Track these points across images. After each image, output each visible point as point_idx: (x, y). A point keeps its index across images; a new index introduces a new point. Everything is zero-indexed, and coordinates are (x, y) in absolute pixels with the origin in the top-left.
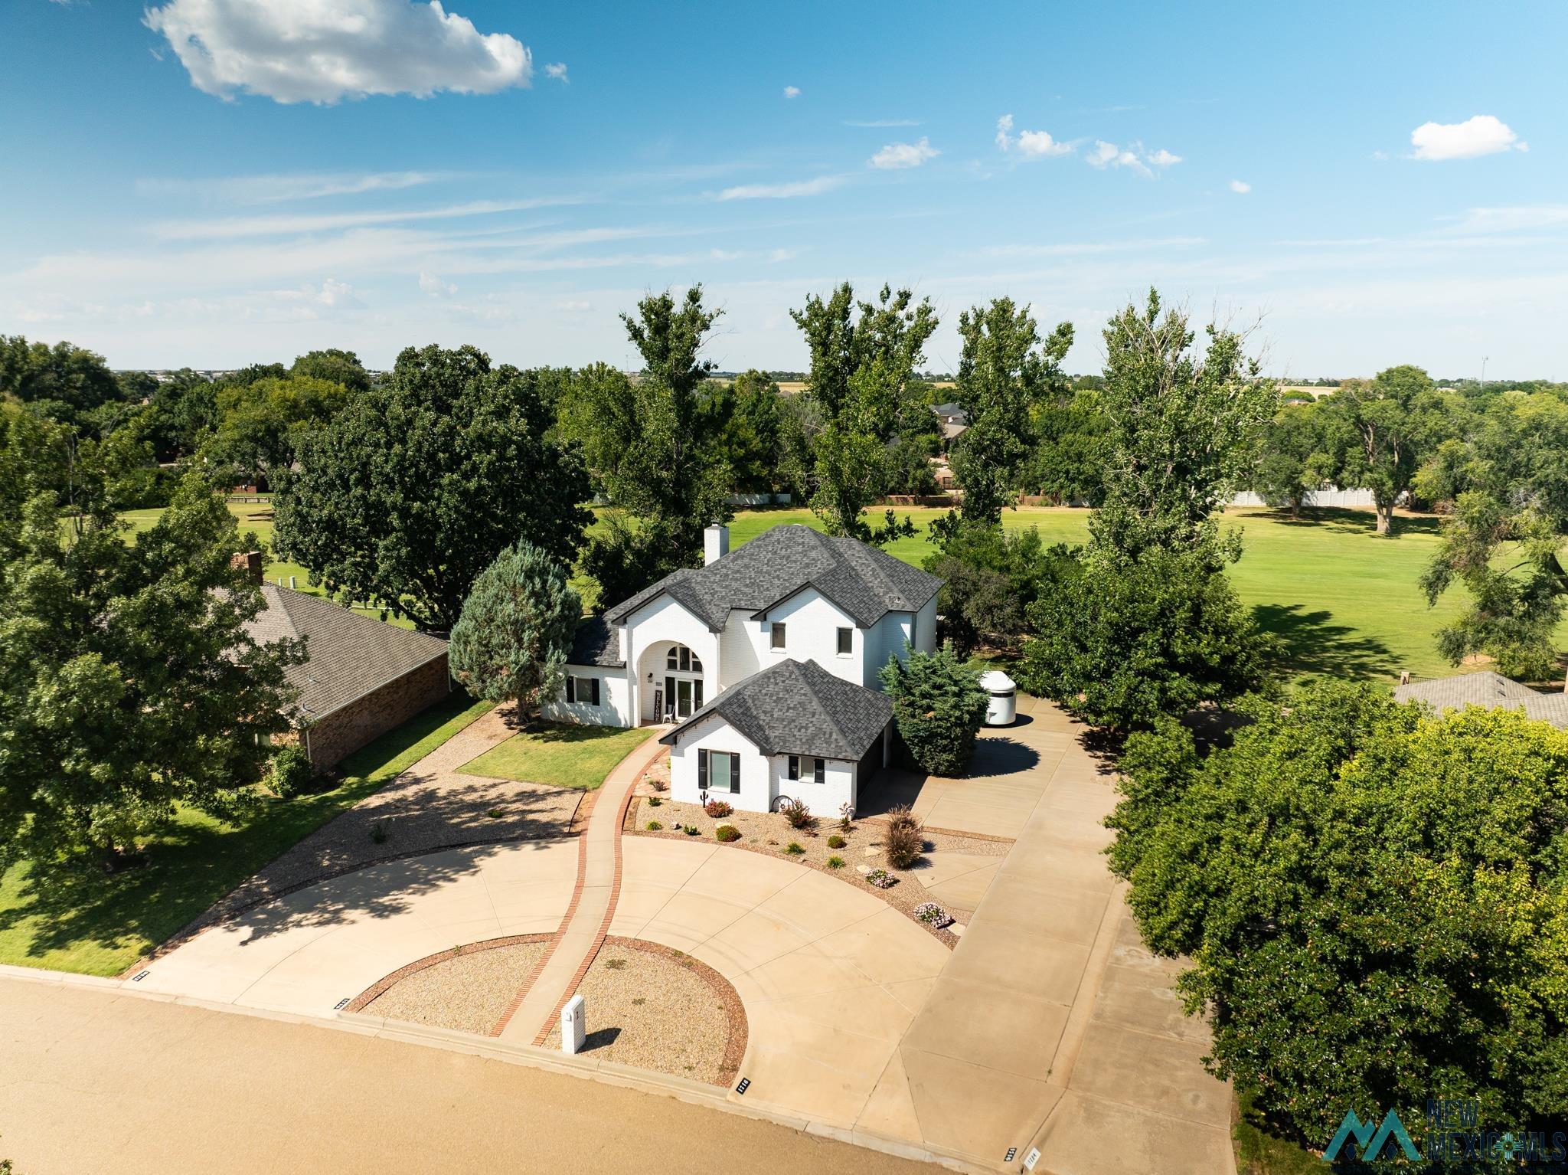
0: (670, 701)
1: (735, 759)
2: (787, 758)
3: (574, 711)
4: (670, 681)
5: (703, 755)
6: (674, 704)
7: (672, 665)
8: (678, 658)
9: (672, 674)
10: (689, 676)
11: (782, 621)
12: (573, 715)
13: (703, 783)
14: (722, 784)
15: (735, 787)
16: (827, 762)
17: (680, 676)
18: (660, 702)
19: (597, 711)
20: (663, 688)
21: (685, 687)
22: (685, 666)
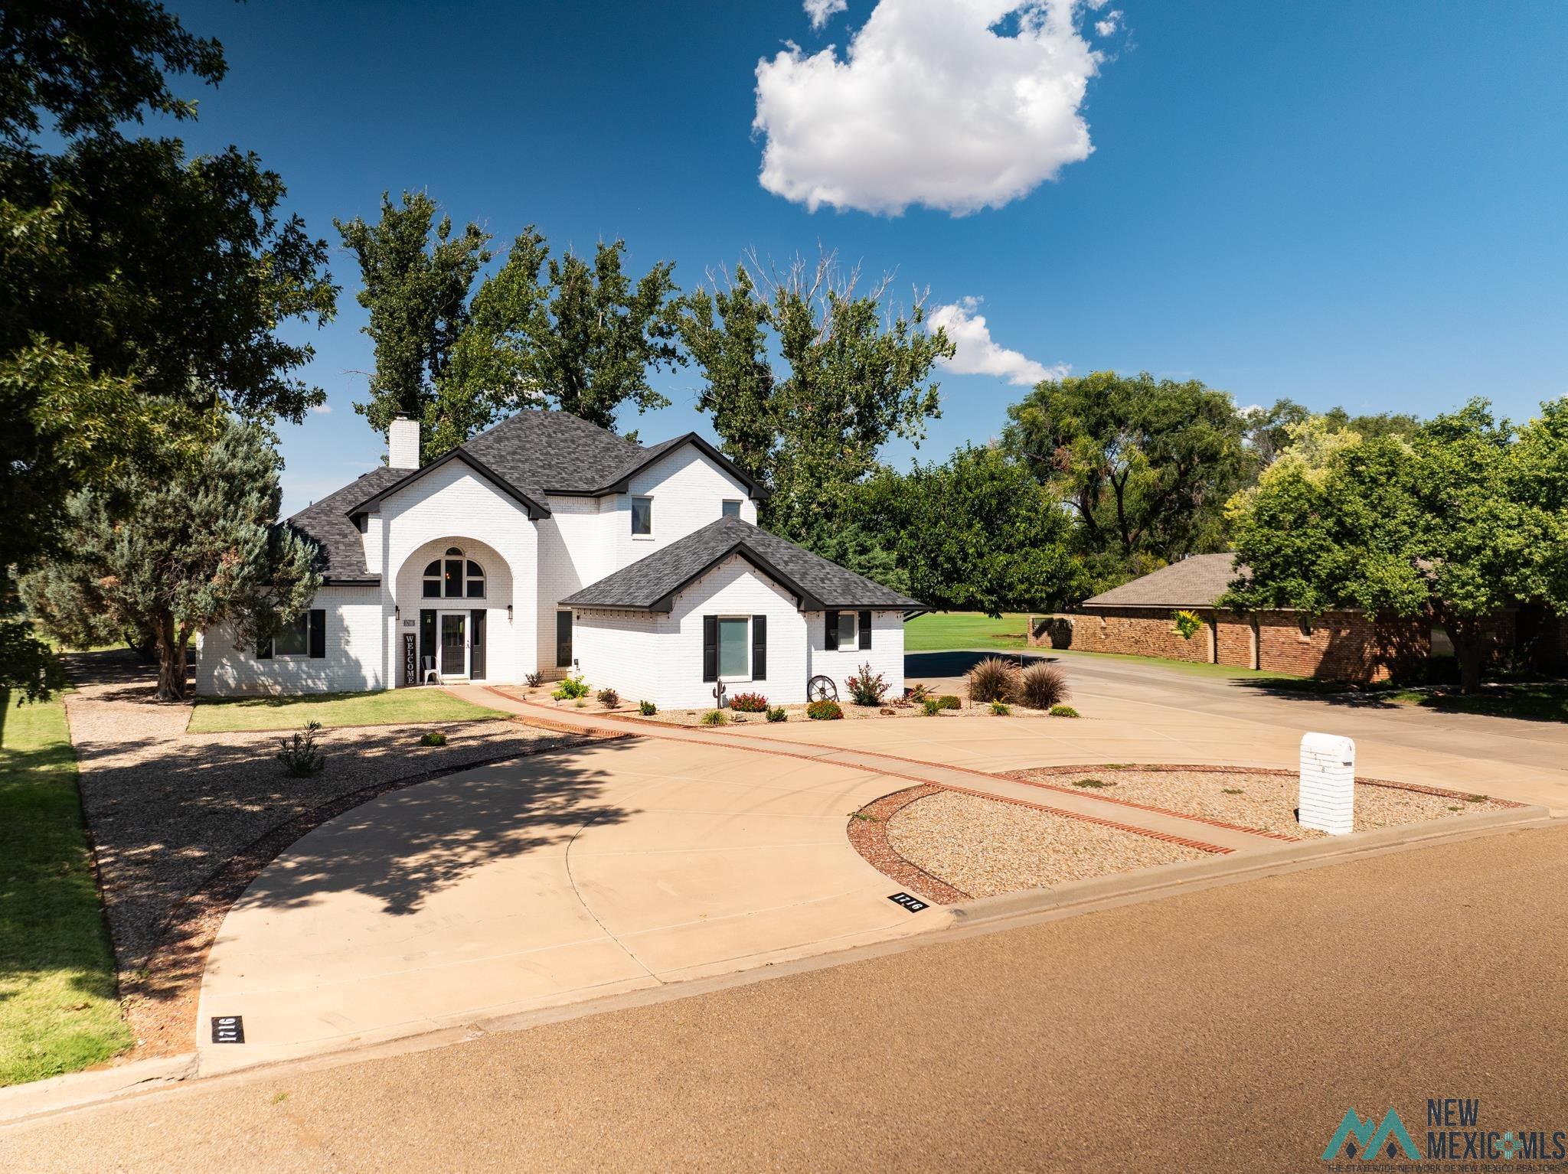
0: (429, 648)
1: (760, 622)
2: (823, 614)
3: (271, 674)
4: (428, 615)
5: (712, 625)
6: (434, 654)
7: (431, 590)
8: (442, 578)
9: (431, 604)
10: (463, 605)
11: (649, 494)
12: (268, 681)
13: (711, 673)
14: (740, 669)
15: (760, 673)
16: (874, 615)
17: (445, 606)
18: (413, 651)
19: (318, 670)
20: (416, 630)
21: (453, 623)
22: (454, 591)
